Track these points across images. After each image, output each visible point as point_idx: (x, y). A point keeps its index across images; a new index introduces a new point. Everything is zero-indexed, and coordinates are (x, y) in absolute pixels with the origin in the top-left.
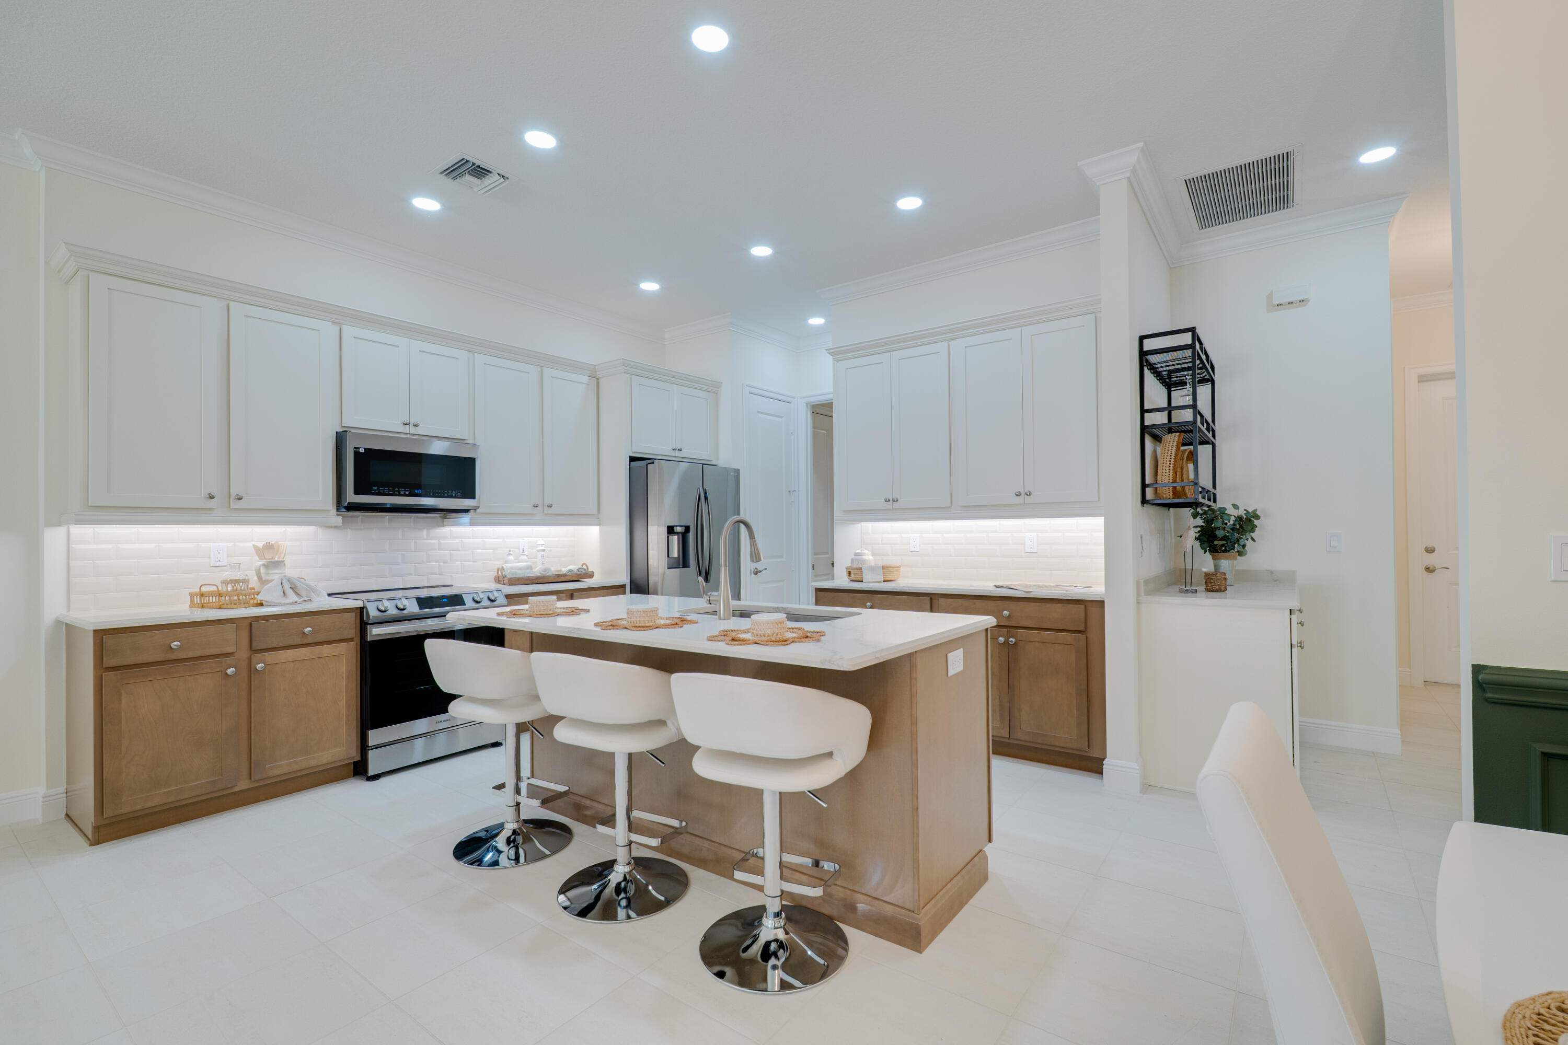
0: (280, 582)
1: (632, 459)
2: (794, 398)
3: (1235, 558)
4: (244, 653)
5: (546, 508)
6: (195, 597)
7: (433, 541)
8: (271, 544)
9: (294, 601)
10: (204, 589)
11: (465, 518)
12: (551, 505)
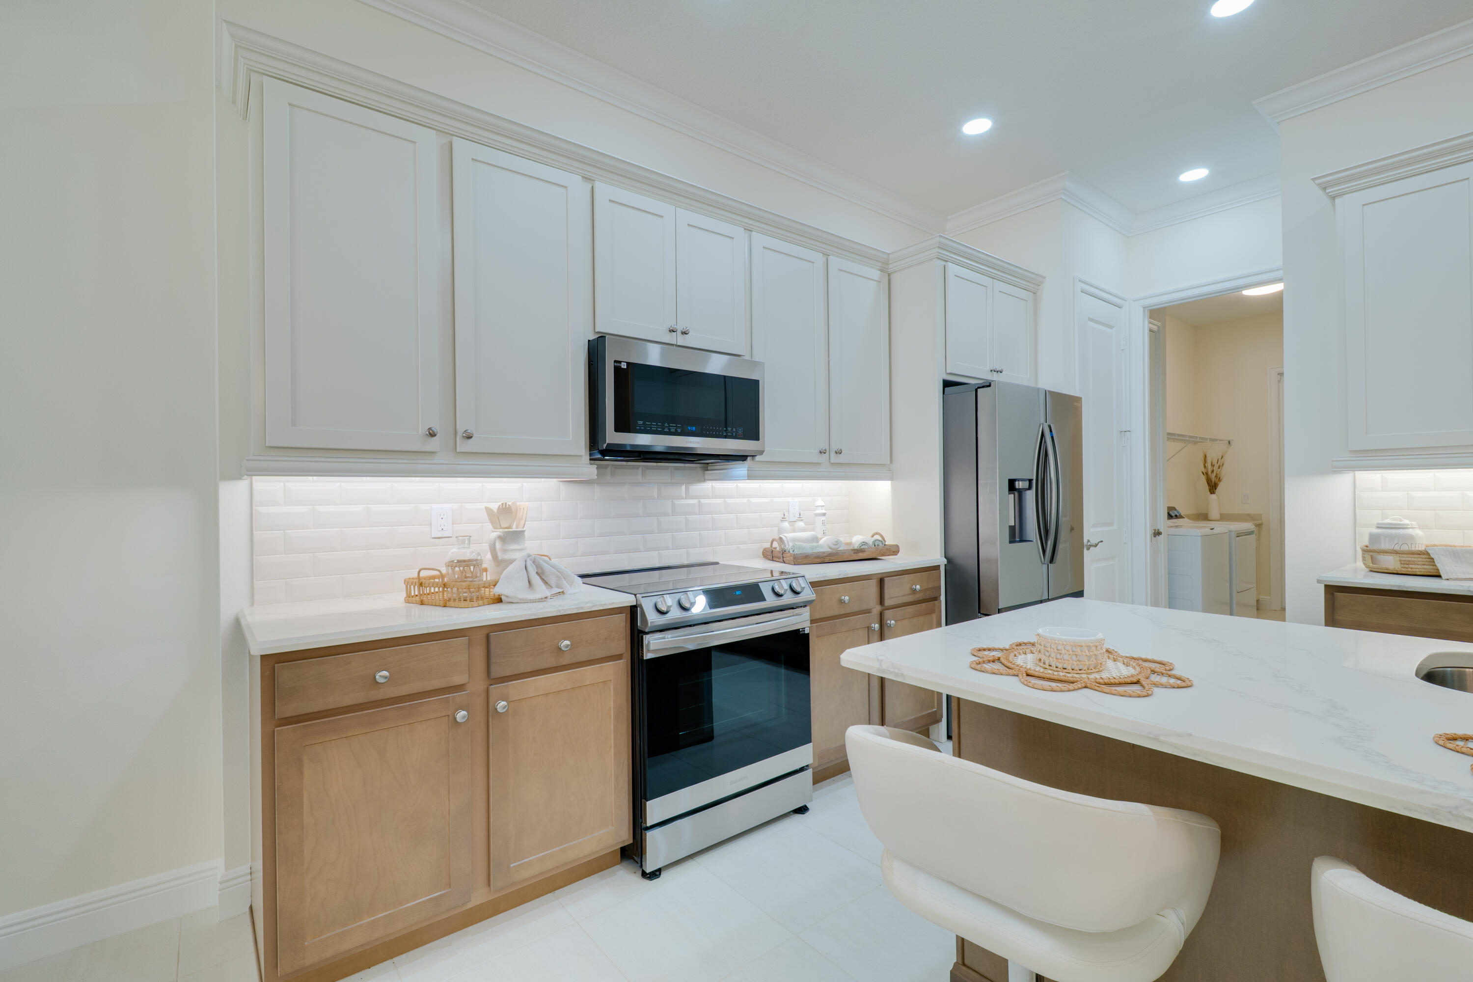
0: (524, 566)
1: (947, 384)
2: (1126, 301)
4: (478, 685)
5: (833, 455)
6: (412, 587)
7: (694, 501)
8: (507, 506)
9: (543, 597)
10: (424, 574)
11: (740, 469)
12: (841, 450)
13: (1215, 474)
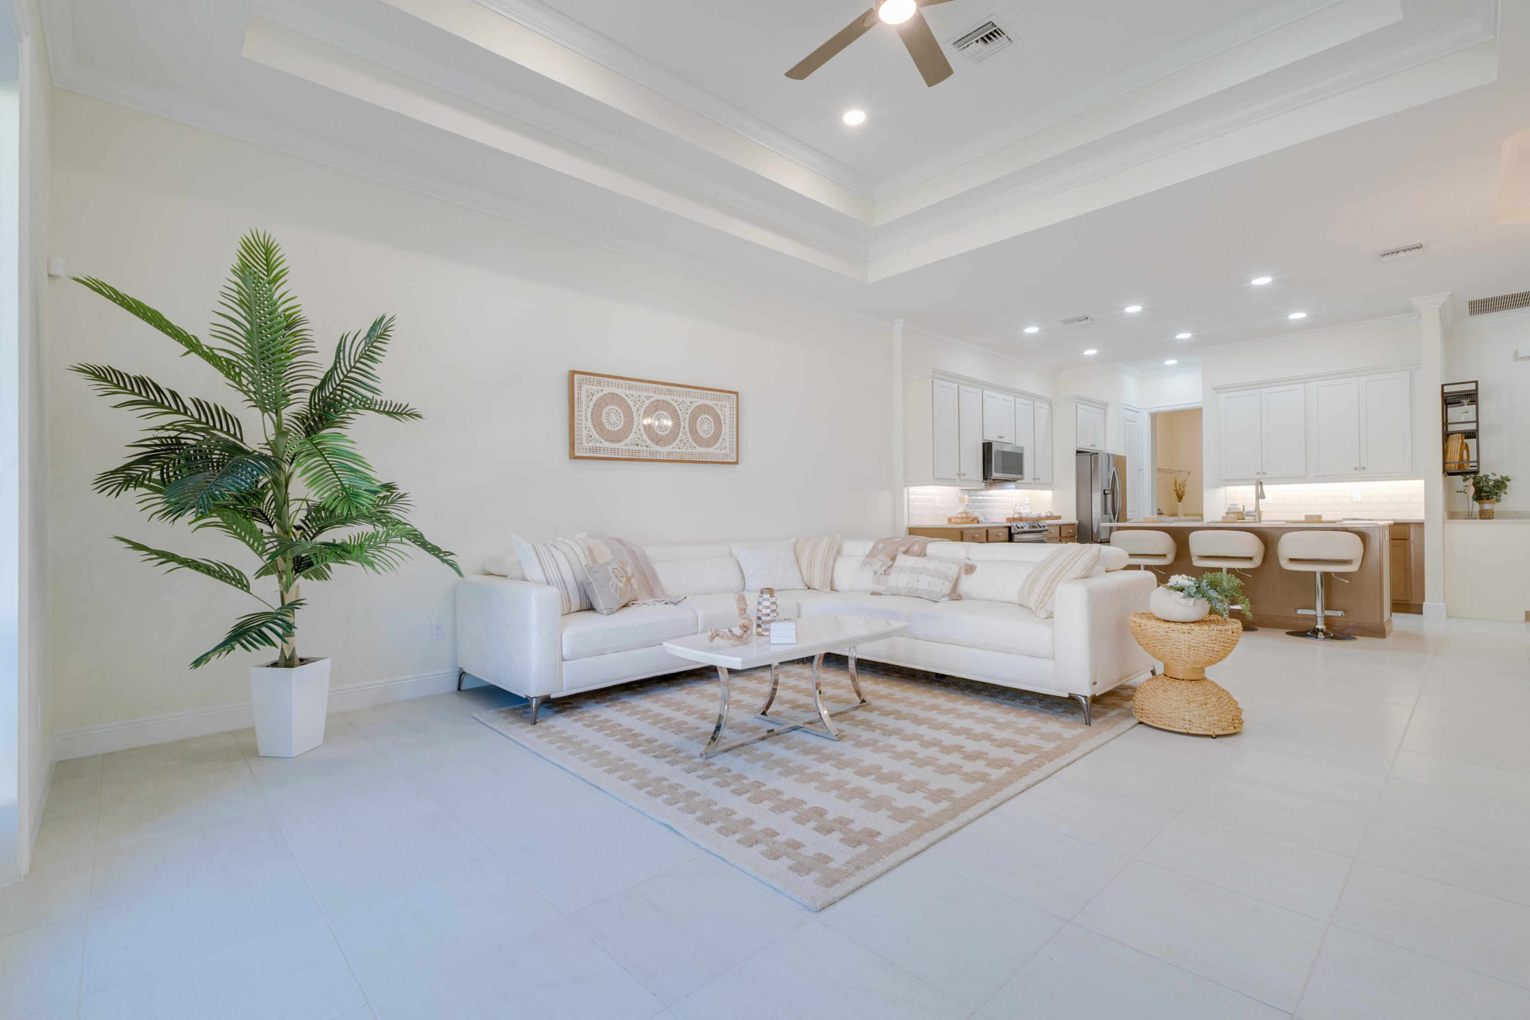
1: (1078, 452)
2: (1140, 409)
3: (1494, 503)
11: (1013, 485)
12: (1040, 479)
13: (1181, 491)
